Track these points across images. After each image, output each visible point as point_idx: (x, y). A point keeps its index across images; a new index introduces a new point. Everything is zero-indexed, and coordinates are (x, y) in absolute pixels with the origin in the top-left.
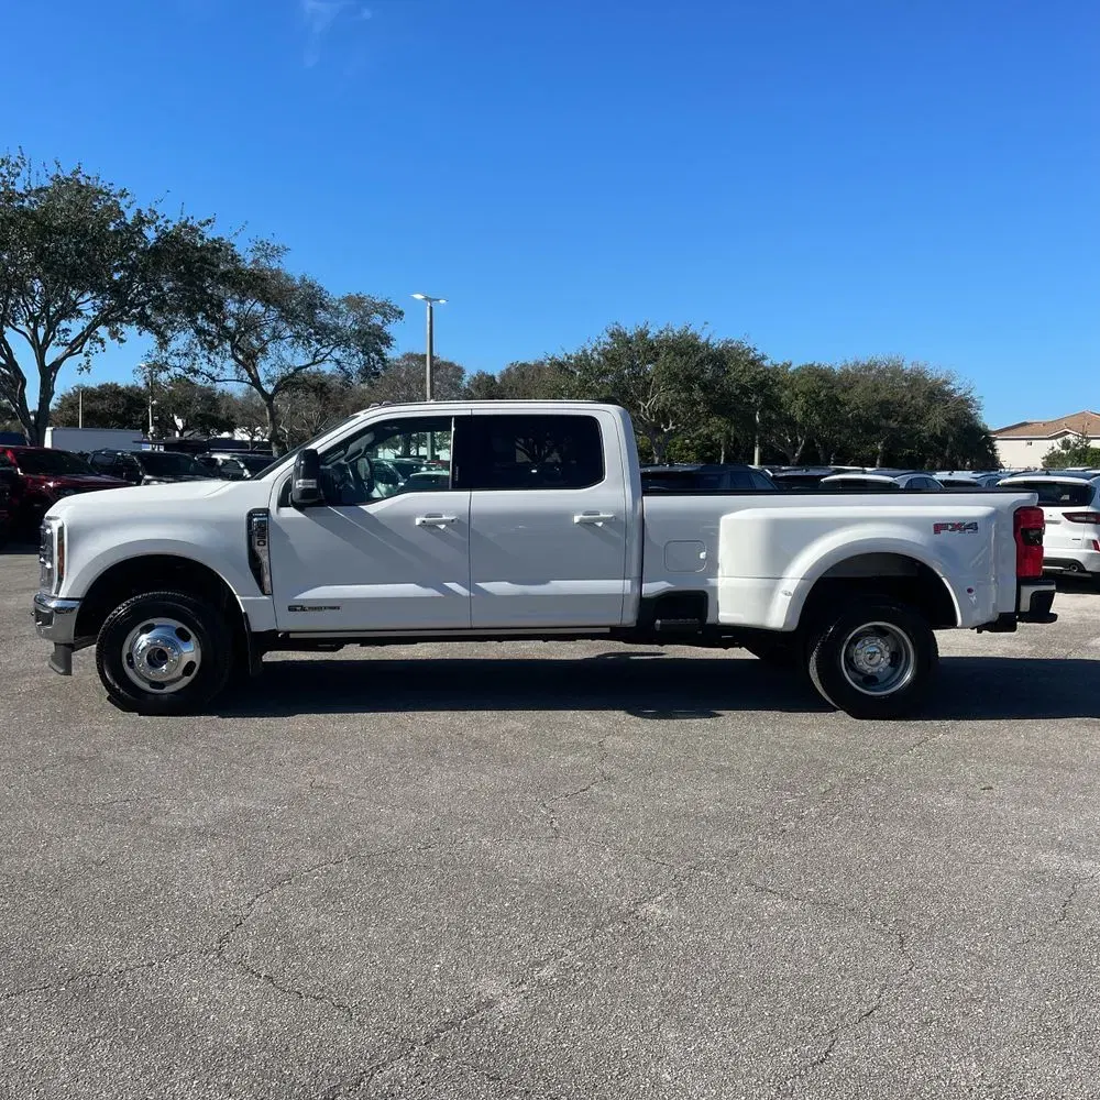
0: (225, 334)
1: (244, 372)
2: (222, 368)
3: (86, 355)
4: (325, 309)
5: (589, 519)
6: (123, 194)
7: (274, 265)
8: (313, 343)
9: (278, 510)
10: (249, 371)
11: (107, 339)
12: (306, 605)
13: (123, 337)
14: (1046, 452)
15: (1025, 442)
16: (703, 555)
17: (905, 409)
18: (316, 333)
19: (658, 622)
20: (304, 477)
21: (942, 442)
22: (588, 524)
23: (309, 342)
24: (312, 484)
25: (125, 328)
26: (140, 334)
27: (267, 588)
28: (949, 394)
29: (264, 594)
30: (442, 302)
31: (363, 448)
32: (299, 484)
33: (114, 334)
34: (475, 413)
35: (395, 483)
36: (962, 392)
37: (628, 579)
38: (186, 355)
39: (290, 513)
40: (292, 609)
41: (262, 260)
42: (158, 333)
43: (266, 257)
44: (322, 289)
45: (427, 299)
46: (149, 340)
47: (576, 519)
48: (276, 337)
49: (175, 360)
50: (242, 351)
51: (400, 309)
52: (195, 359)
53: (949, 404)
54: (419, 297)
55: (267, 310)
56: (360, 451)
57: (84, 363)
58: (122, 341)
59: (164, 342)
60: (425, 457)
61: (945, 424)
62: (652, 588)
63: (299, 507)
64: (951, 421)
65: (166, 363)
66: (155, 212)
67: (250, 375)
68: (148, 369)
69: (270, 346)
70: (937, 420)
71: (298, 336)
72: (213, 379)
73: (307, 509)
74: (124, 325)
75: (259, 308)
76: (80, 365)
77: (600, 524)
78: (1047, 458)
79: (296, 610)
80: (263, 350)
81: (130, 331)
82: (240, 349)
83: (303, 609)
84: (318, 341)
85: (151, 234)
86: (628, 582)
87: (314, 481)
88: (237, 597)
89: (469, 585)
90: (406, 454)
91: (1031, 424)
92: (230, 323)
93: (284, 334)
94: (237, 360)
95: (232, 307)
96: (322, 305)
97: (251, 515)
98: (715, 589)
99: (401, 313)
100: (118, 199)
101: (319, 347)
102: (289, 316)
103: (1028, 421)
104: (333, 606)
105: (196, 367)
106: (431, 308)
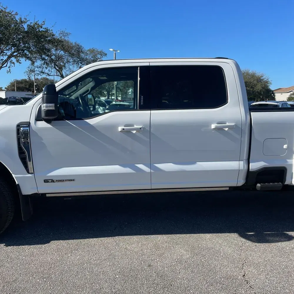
0: (52, 61)
1: (59, 73)
2: (51, 71)
3: (9, 68)
4: (83, 53)
5: (220, 127)
6: (17, 14)
7: (66, 39)
8: (79, 63)
9: (35, 123)
10: (60, 72)
11: (15, 62)
12: (55, 179)
13: (20, 62)
14: (288, 97)
15: (280, 94)
16: (285, 146)
17: (252, 84)
18: (80, 60)
19: (259, 185)
20: (47, 103)
21: (260, 94)
22: (219, 130)
23: (78, 64)
24: (52, 107)
25: (21, 59)
26: (26, 61)
27: (31, 171)
28: (262, 80)
29: (29, 173)
30: (118, 51)
31: (90, 89)
32: (44, 107)
33: (18, 61)
34: (152, 64)
35: (105, 106)
36: (266, 79)
37: (242, 160)
38: (40, 67)
39: (42, 124)
40: (46, 181)
41: (63, 37)
42: (31, 60)
43: (64, 36)
44: (81, 46)
45: (114, 50)
46: (29, 62)
47: (213, 126)
48: (68, 62)
49: (36, 69)
50: (58, 66)
51: (106, 53)
52: (43, 69)
53: (263, 83)
54: (111, 50)
55: (65, 53)
56: (88, 91)
57: (9, 70)
58: (20, 63)
59: (33, 63)
60: (114, 99)
61: (261, 88)
62: (255, 166)
63: (48, 121)
64: (263, 88)
65: (34, 70)
66: (26, 19)
67: (60, 74)
68: (28, 72)
69: (66, 65)
70: (259, 88)
71: (74, 61)
72: (49, 75)
73: (53, 122)
74: (21, 58)
75: (62, 53)
76: (7, 71)
77: (226, 129)
78: (288, 98)
79: (48, 182)
80: (64, 66)
81: (23, 60)
82: (56, 65)
83: (53, 181)
84: (81, 63)
85: (25, 26)
86: (242, 163)
87: (53, 105)
88: (13, 175)
89: (150, 166)
90: (108, 98)
91: (281, 89)
92: (53, 57)
93: (70, 61)
94: (56, 69)
95: (53, 51)
96: (82, 51)
97: (19, 126)
98: (291, 165)
99: (106, 54)
100: (15, 16)
101: (81, 65)
102: (72, 55)
103: (281, 88)
104: (71, 179)
105: (43, 71)
106: (115, 53)
